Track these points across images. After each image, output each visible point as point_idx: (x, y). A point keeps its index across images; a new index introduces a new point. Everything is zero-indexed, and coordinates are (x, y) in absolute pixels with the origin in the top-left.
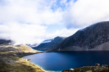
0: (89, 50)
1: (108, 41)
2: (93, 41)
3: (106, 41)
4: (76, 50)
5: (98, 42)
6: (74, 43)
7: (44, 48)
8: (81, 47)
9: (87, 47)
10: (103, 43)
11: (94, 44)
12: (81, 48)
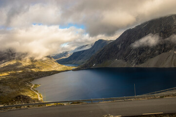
0: (137, 66)
1: (166, 51)
2: (143, 51)
3: (163, 52)
4: (118, 66)
5: (151, 53)
6: (116, 53)
7: (78, 60)
8: (126, 60)
9: (134, 61)
10: (160, 53)
11: (145, 56)
12: (126, 63)
